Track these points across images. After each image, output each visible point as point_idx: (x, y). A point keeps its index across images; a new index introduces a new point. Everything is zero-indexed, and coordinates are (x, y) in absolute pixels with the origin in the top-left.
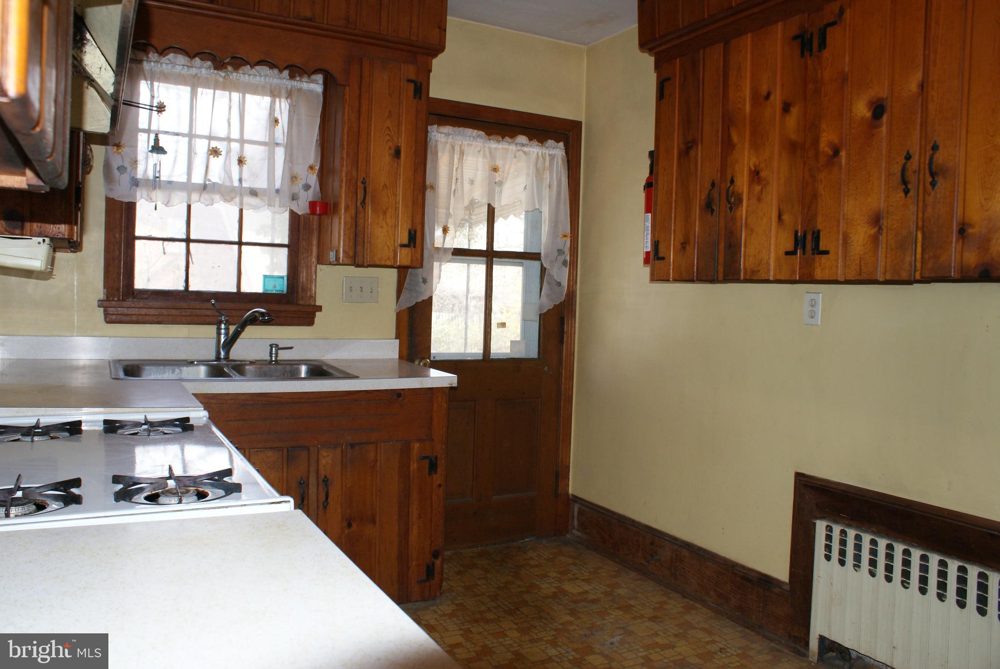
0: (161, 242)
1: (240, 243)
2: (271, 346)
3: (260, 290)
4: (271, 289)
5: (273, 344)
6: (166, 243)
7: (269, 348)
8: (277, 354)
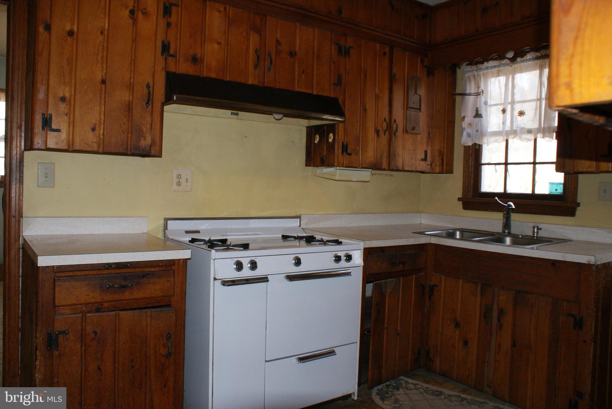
0: (494, 166)
1: (534, 163)
2: (534, 227)
3: (547, 192)
4: (554, 192)
5: (535, 226)
6: (497, 166)
7: (532, 228)
8: (537, 232)
